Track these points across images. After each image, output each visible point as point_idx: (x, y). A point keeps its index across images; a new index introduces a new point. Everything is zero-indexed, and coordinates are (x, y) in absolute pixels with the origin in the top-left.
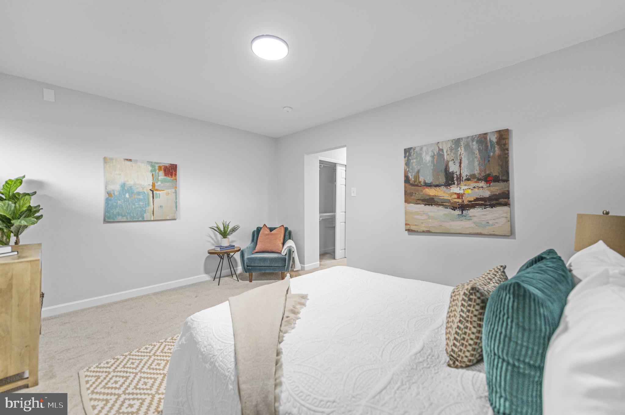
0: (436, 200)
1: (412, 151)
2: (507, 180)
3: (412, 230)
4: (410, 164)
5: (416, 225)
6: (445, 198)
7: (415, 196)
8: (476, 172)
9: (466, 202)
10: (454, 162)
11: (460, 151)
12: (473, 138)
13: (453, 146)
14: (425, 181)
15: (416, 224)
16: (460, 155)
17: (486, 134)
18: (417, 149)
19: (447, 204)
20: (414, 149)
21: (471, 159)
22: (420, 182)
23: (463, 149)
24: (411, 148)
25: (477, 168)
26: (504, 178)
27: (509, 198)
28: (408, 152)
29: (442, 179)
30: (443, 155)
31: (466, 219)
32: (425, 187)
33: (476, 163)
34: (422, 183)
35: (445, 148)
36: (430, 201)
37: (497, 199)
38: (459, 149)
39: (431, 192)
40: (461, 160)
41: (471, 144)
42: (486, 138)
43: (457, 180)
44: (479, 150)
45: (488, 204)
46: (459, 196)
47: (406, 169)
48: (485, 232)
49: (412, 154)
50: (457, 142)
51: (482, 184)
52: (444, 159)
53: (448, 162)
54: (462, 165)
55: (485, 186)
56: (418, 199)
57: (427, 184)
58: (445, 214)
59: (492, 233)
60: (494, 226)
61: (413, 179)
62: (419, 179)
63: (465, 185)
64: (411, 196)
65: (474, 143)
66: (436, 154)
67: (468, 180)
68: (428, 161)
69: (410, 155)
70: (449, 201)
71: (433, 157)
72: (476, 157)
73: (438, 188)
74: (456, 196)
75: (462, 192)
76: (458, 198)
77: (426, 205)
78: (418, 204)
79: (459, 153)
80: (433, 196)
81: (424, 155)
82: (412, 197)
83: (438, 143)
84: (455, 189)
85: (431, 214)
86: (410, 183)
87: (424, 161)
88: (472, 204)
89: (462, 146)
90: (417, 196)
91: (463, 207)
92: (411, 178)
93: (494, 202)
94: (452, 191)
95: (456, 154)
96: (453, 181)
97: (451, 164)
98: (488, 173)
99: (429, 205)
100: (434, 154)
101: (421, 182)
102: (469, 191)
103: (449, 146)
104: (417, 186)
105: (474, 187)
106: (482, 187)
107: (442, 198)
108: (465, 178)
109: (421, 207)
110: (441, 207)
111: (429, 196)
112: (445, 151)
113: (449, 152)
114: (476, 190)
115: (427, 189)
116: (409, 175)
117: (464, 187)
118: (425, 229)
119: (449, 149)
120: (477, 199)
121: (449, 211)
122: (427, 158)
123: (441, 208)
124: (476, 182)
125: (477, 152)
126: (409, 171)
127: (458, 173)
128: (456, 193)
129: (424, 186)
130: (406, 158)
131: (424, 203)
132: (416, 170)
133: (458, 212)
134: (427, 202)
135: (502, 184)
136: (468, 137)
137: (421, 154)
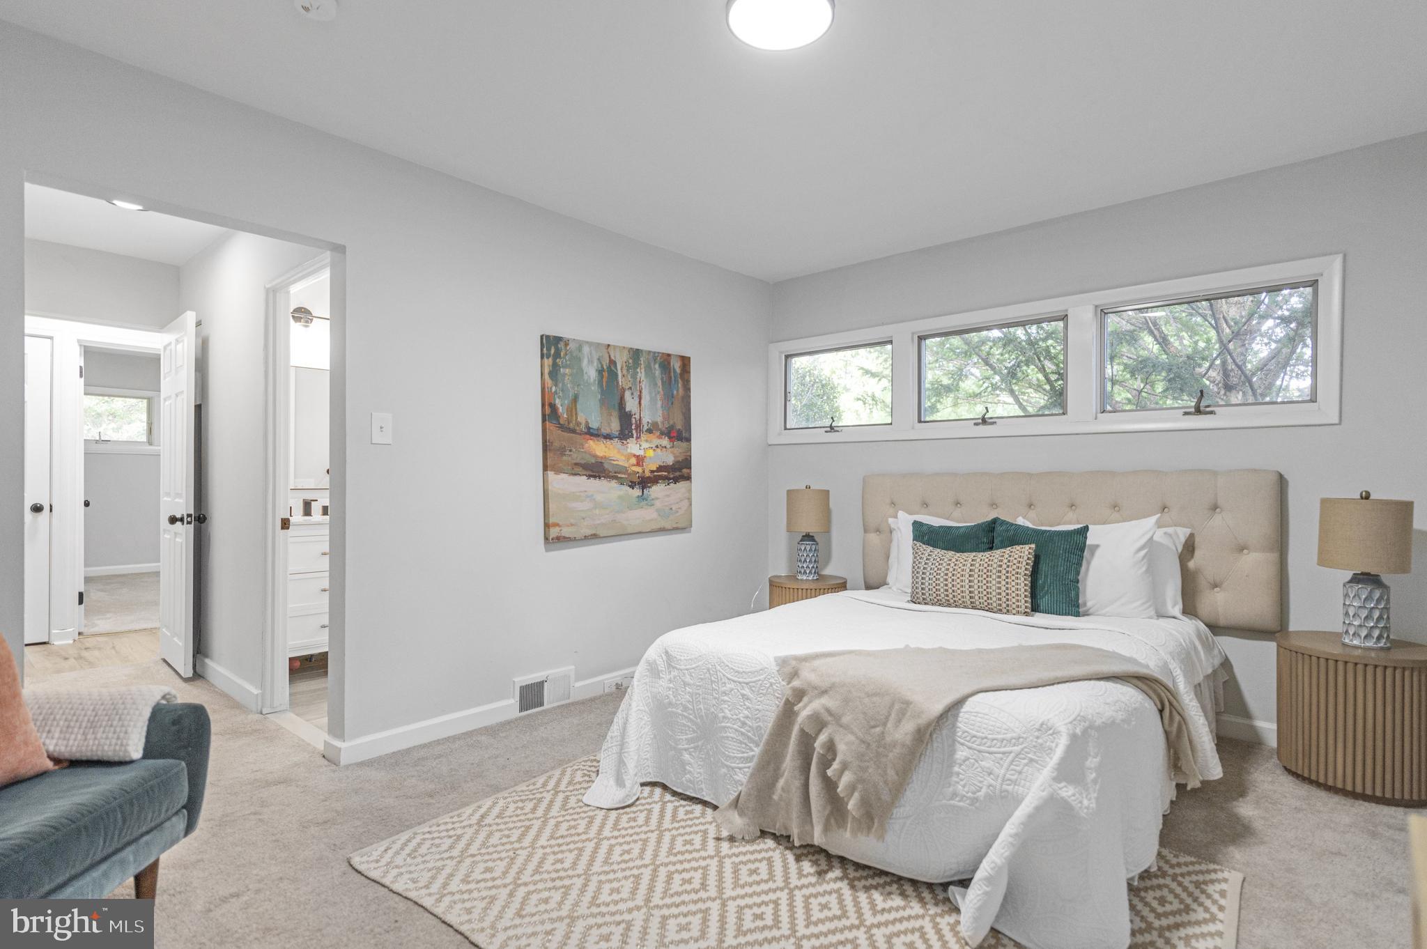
0: (606, 466)
1: (561, 345)
2: (689, 440)
3: (564, 538)
4: (560, 378)
5: (572, 525)
6: (620, 463)
7: (570, 455)
8: (659, 419)
9: (647, 474)
10: (632, 394)
11: (639, 374)
12: (654, 356)
13: (631, 361)
14: (587, 423)
15: (572, 521)
16: (640, 382)
17: (669, 355)
18: (572, 346)
19: (623, 476)
20: (566, 345)
21: (653, 395)
22: (578, 424)
23: (643, 370)
24: (558, 339)
25: (660, 412)
26: (687, 435)
27: (690, 468)
28: (552, 346)
29: (615, 426)
30: (616, 375)
31: (647, 504)
32: (588, 436)
33: (659, 403)
34: (583, 427)
35: (621, 360)
36: (597, 470)
37: (680, 470)
38: (638, 370)
39: (600, 449)
40: (641, 392)
41: (652, 365)
42: (669, 363)
43: (636, 429)
44: (662, 379)
45: (672, 476)
46: (640, 460)
47: (551, 388)
48: (668, 526)
49: (562, 354)
50: (636, 354)
51: (665, 442)
52: (618, 383)
53: (623, 390)
54: (642, 402)
55: (668, 446)
56: (576, 464)
57: (591, 431)
58: (620, 497)
59: (675, 526)
60: (678, 514)
61: (565, 416)
62: (577, 418)
63: (647, 441)
64: (563, 454)
65: (657, 366)
66: (605, 367)
67: (650, 431)
68: (592, 380)
69: (557, 355)
70: (624, 470)
71: (600, 372)
72: (659, 392)
73: (609, 442)
74: (634, 461)
75: (641, 453)
76: (638, 464)
77: (589, 476)
78: (575, 474)
79: (638, 380)
80: (602, 458)
81: (585, 362)
82: (564, 458)
83: (609, 345)
84: (633, 447)
85: (599, 498)
86: (558, 421)
87: (586, 377)
88: (655, 476)
89: (642, 366)
90: (576, 457)
91: (644, 482)
92: (561, 410)
93: (677, 474)
94: (629, 451)
95: (634, 376)
96: (631, 432)
97: (627, 394)
98: (671, 423)
99: (595, 477)
100: (602, 366)
101: (581, 424)
102: (650, 453)
103: (625, 359)
104: (573, 431)
105: (657, 447)
106: (665, 447)
107: (615, 463)
108: (646, 428)
109: (582, 483)
110: (615, 481)
111: (595, 456)
112: (619, 367)
113: (625, 372)
114: (658, 450)
115: (591, 442)
116: (558, 402)
117: (645, 445)
118: (589, 532)
119: (624, 364)
120: (660, 469)
121: (626, 489)
122: (591, 373)
123: (614, 484)
124: (659, 437)
125: (659, 383)
126: (556, 392)
127: (637, 416)
128: (634, 455)
129: (586, 433)
130: (550, 359)
131: (588, 473)
132: (571, 394)
133: (637, 492)
134: (593, 472)
135: (684, 444)
136: (650, 352)
137: (580, 360)
